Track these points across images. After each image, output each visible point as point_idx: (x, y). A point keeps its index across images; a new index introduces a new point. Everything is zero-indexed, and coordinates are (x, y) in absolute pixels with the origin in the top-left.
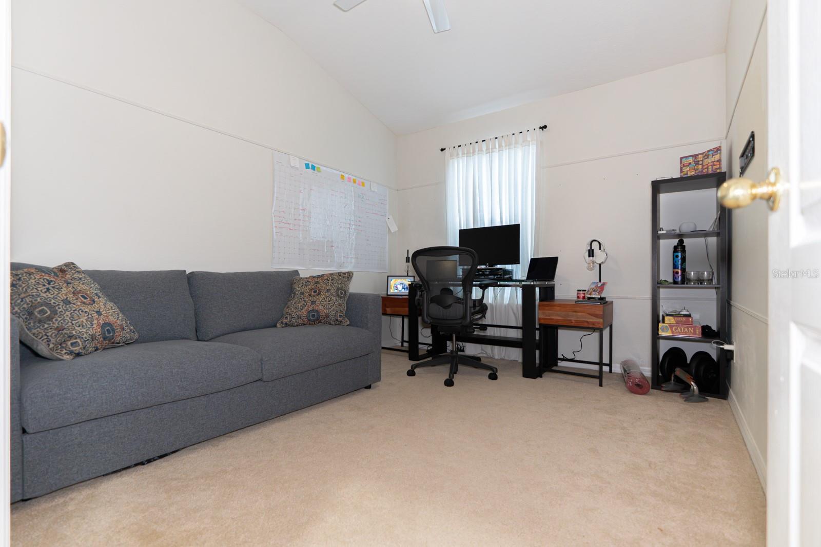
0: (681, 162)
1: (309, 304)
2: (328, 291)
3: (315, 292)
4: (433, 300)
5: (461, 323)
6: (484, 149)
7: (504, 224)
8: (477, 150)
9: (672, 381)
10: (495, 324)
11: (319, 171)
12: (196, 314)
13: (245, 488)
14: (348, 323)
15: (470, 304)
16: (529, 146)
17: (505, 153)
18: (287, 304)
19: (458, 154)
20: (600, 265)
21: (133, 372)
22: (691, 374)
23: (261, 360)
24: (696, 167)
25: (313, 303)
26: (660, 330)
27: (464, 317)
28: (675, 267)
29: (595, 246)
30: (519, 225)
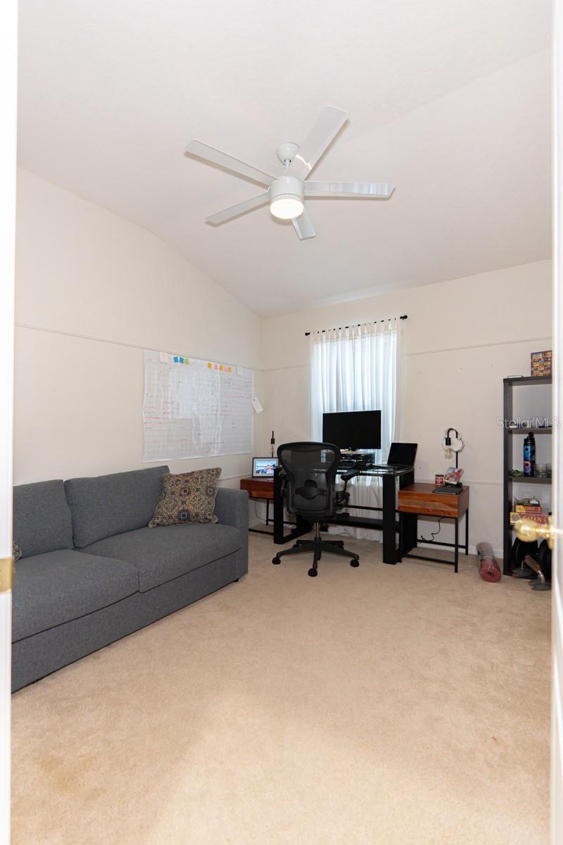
0: (532, 358)
1: (180, 504)
2: (198, 490)
3: (185, 491)
4: (298, 491)
5: (324, 514)
6: (348, 335)
7: (366, 410)
8: (340, 335)
9: (522, 568)
10: (357, 505)
11: (187, 363)
12: (73, 523)
13: (130, 706)
14: (217, 520)
15: (333, 495)
16: (390, 334)
17: (368, 340)
18: (158, 503)
19: (322, 340)
20: (457, 453)
21: (26, 603)
22: (539, 563)
23: (139, 572)
24: (545, 364)
25: (184, 503)
26: (511, 519)
27: (327, 508)
28: (525, 459)
29: (452, 435)
30: (380, 411)
